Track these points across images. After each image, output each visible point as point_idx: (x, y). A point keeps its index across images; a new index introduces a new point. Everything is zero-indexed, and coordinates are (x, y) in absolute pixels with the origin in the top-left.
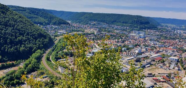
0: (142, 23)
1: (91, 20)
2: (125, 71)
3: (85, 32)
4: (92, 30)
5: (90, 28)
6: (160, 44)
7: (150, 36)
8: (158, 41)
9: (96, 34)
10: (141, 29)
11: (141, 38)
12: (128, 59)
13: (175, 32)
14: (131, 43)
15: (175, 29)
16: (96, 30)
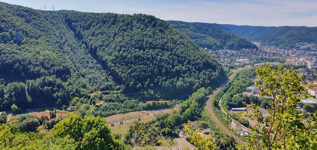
1: (301, 40)
3: (285, 64)
4: (301, 60)
5: (298, 56)
9: (310, 67)
16: (311, 59)
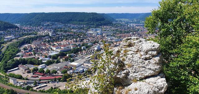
0: (98, 20)
1: (43, 21)
2: (87, 70)
3: (38, 35)
4: (46, 32)
5: (44, 30)
6: (116, 38)
7: (106, 32)
8: (114, 36)
9: (51, 35)
10: (98, 26)
11: (98, 35)
12: (88, 57)
13: (129, 26)
14: (89, 41)
15: (129, 23)
16: (51, 31)
